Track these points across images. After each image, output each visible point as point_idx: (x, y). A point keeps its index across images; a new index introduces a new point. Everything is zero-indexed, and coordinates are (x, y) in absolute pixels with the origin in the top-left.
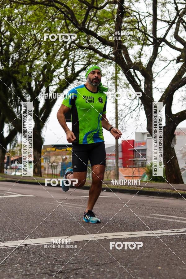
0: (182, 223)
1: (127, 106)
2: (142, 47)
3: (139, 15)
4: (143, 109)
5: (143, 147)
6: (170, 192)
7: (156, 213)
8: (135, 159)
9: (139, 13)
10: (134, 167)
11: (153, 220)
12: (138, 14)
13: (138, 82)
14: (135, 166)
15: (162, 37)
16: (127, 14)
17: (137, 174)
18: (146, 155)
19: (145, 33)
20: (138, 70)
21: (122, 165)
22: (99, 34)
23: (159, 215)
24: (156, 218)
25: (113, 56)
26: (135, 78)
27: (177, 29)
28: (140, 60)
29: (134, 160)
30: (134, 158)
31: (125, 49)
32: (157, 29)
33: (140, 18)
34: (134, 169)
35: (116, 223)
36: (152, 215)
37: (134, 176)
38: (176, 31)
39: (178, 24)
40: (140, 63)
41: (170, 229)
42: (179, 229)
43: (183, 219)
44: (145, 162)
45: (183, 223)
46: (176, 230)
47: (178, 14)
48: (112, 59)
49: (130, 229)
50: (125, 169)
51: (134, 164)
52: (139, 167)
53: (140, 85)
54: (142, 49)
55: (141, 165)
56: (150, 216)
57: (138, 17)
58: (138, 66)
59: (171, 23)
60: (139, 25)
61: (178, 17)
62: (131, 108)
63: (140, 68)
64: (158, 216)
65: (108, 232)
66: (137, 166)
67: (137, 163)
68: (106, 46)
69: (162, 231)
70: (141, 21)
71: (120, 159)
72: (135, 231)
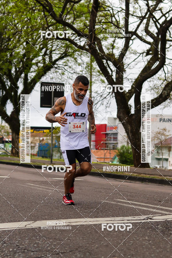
0: (143, 210)
1: (99, 94)
2: (115, 40)
3: (113, 9)
4: (114, 98)
5: (114, 131)
6: (137, 176)
7: (120, 198)
8: (107, 142)
9: (112, 8)
10: (106, 150)
11: (117, 205)
12: (111, 9)
13: (110, 72)
14: (106, 148)
15: (134, 31)
16: (102, 9)
17: (108, 156)
18: (117, 138)
19: (117, 26)
20: (110, 61)
21: (94, 147)
22: (75, 26)
23: (122, 200)
24: (119, 204)
25: (87, 47)
26: (108, 68)
27: (147, 24)
28: (113, 51)
29: (106, 143)
30: (106, 141)
31: (99, 41)
32: (129, 24)
33: (113, 13)
34: (106, 151)
35: (81, 208)
36: (116, 200)
37: (105, 157)
38: (147, 25)
39: (149, 19)
40: (113, 55)
41: (131, 216)
42: (140, 217)
43: (145, 205)
44: (116, 145)
45: (144, 209)
46: (137, 218)
47: (148, 10)
48: (86, 50)
49: (93, 215)
50: (97, 150)
51: (106, 147)
52: (110, 150)
53: (112, 75)
54: (114, 42)
55: (112, 148)
56: (114, 201)
57: (111, 11)
58: (110, 57)
59: (142, 18)
60: (113, 20)
61: (149, 13)
62: (103, 96)
63: (112, 59)
64: (122, 202)
65: (72, 218)
66: (108, 148)
67: (109, 146)
68: (81, 38)
69: (123, 217)
70: (114, 16)
71: (93, 141)
72: (97, 217)
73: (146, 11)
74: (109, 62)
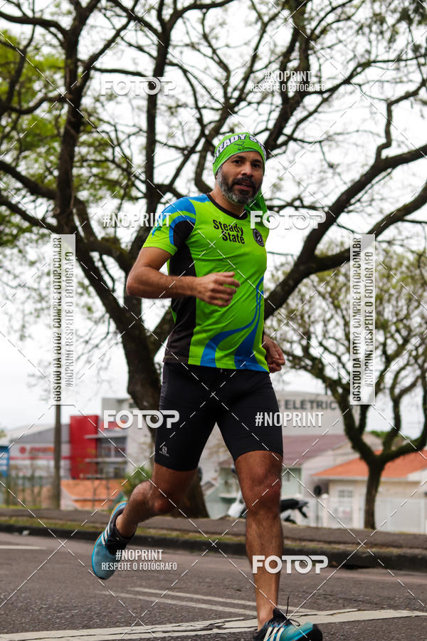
0: (199, 608)
1: (81, 337)
2: (121, 204)
3: (116, 131)
4: (121, 346)
5: (117, 433)
6: (177, 536)
7: (141, 586)
8: (100, 460)
9: (115, 126)
10: (97, 479)
11: (134, 601)
12: (113, 128)
13: (110, 284)
14: (99, 476)
15: (167, 182)
16: (88, 128)
17: (103, 494)
18: (124, 450)
19: (127, 171)
20: (110, 254)
21: (68, 474)
22: (22, 168)
23: (147, 590)
24: (141, 597)
25: (53, 221)
26: (103, 273)
27: (200, 168)
28: (115, 232)
29: (97, 463)
30: (96, 456)
31: (82, 207)
32: (155, 165)
33: (117, 138)
34: (97, 482)
35: (49, 608)
36: (133, 589)
37: (97, 498)
38: (198, 170)
39: (203, 154)
40: (116, 241)
41: (171, 623)
42: (192, 623)
43: (203, 600)
44: (122, 466)
45: (201, 608)
46: (185, 626)
47: (202, 134)
48: (49, 227)
49: (80, 623)
50: (76, 482)
51: (96, 472)
52: (108, 479)
53: (114, 290)
54: (119, 208)
55: (112, 475)
56: (128, 592)
57: (113, 135)
58: (110, 246)
59: (187, 152)
61: (203, 141)
62: (91, 342)
63: (114, 251)
64: (146, 593)
66: (104, 476)
67: (105, 470)
68: (37, 198)
69: (153, 626)
70: (119, 145)
71: (65, 458)
72: (90, 628)
73: (197, 134)
74: (105, 257)
